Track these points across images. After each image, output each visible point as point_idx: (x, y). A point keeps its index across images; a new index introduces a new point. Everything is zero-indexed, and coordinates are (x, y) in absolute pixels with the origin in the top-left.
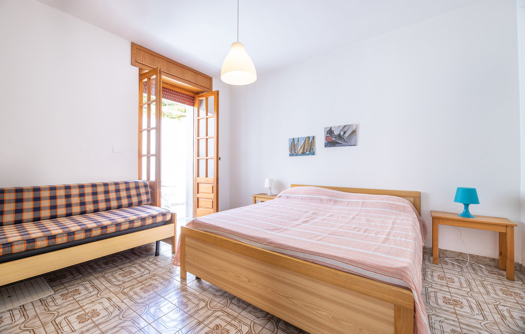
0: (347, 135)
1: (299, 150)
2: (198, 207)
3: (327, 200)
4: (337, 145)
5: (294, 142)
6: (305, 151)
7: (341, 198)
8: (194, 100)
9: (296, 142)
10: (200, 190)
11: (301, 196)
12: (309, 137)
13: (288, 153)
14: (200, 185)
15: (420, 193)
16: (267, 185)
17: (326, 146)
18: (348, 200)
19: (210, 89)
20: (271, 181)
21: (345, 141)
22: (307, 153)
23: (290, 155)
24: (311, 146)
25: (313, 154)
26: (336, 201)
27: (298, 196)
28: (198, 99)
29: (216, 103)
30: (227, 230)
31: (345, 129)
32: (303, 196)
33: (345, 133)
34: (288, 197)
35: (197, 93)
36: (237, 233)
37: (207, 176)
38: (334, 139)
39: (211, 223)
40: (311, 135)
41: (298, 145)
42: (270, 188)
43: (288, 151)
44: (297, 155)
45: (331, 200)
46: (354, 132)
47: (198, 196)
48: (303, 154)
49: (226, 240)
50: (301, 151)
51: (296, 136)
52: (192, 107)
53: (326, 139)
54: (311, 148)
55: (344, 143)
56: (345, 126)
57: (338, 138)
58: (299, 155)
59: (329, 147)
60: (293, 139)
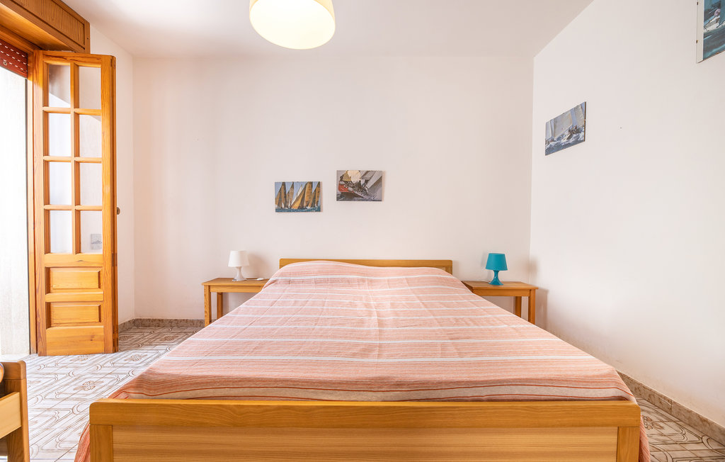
0: (369, 185)
1: (294, 200)
2: (49, 325)
3: (359, 280)
4: (356, 198)
5: (285, 189)
6: (305, 204)
7: (375, 277)
8: (26, 60)
9: (288, 188)
10: (54, 285)
11: (313, 277)
12: (311, 183)
13: (274, 206)
14: (54, 273)
15: (451, 261)
16: (233, 261)
17: (338, 199)
18: (387, 278)
19: (84, 46)
20: (242, 254)
21: (367, 194)
22: (309, 208)
23: (277, 210)
24: (315, 198)
25: (319, 210)
26: (371, 281)
27: (309, 278)
28: (42, 62)
29: (108, 84)
30: (276, 381)
31: (368, 176)
32: (318, 277)
33: (367, 181)
34: (289, 282)
35: (41, 46)
36: (307, 382)
37: (78, 250)
38: (351, 189)
39: (210, 373)
40: (315, 179)
41: (292, 193)
42: (240, 268)
43: (274, 203)
44: (290, 210)
45: (363, 281)
46: (379, 181)
47: (49, 298)
48: (301, 209)
49: (279, 408)
50: (297, 205)
51: (288, 179)
52: (23, 79)
53: (339, 189)
54: (314, 201)
55: (365, 197)
56: (367, 172)
57: (356, 188)
58: (294, 211)
59: (343, 200)
60: (284, 184)
